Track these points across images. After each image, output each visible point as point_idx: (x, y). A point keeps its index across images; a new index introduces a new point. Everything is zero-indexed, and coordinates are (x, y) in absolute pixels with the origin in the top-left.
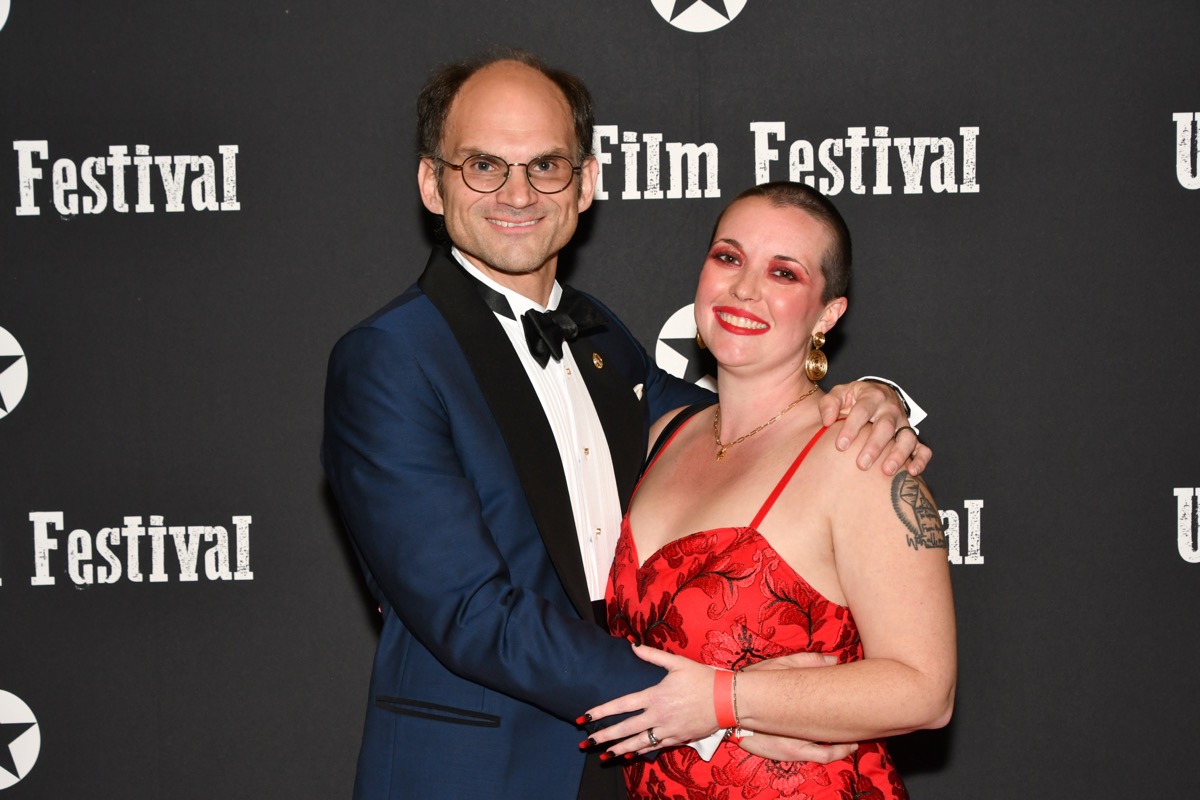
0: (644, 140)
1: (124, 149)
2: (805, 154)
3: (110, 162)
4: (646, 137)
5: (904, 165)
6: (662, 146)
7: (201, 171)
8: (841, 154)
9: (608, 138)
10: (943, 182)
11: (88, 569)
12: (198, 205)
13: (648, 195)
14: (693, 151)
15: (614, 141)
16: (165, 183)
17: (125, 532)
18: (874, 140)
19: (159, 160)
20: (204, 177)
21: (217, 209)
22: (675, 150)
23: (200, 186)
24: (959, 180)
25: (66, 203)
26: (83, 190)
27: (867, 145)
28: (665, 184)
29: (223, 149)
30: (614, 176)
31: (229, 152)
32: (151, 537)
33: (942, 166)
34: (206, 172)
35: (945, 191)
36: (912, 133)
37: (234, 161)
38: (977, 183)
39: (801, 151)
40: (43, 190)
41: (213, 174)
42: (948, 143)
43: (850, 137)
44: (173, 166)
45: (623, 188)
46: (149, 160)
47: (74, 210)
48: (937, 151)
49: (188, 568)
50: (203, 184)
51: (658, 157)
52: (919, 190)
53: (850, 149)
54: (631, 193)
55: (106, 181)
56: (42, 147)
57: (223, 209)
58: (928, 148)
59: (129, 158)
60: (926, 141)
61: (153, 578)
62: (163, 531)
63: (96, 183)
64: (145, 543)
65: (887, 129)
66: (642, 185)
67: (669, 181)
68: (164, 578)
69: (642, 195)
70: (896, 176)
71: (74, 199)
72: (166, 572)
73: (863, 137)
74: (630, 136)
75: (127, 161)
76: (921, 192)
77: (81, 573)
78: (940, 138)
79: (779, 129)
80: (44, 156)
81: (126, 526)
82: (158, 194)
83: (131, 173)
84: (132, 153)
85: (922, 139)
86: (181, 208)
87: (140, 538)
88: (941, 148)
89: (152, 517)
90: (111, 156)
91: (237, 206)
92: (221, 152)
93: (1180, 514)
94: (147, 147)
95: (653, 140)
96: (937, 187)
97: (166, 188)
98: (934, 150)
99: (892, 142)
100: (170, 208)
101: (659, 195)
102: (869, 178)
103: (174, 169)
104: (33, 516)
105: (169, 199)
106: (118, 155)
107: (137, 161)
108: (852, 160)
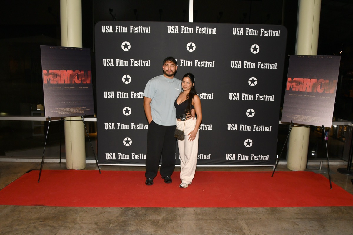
2: (199, 63)
4: (186, 61)
8: (203, 63)
9: (182, 61)
11: (136, 97)
12: (146, 65)
14: (190, 62)
18: (205, 62)
21: (148, 66)
22: (188, 62)
26: (136, 63)
30: (183, 64)
31: (149, 61)
33: (211, 64)
40: (133, 63)
41: (148, 63)
42: (212, 62)
47: (136, 65)
55: (138, 63)
56: (133, 60)
65: (207, 61)
70: (207, 65)
74: (184, 61)
76: (209, 67)
79: (197, 61)
81: (139, 93)
82: (143, 64)
83: (141, 62)
91: (150, 65)
93: (230, 95)
94: (142, 60)
102: (205, 65)
103: (144, 62)
104: (131, 92)
106: (140, 60)
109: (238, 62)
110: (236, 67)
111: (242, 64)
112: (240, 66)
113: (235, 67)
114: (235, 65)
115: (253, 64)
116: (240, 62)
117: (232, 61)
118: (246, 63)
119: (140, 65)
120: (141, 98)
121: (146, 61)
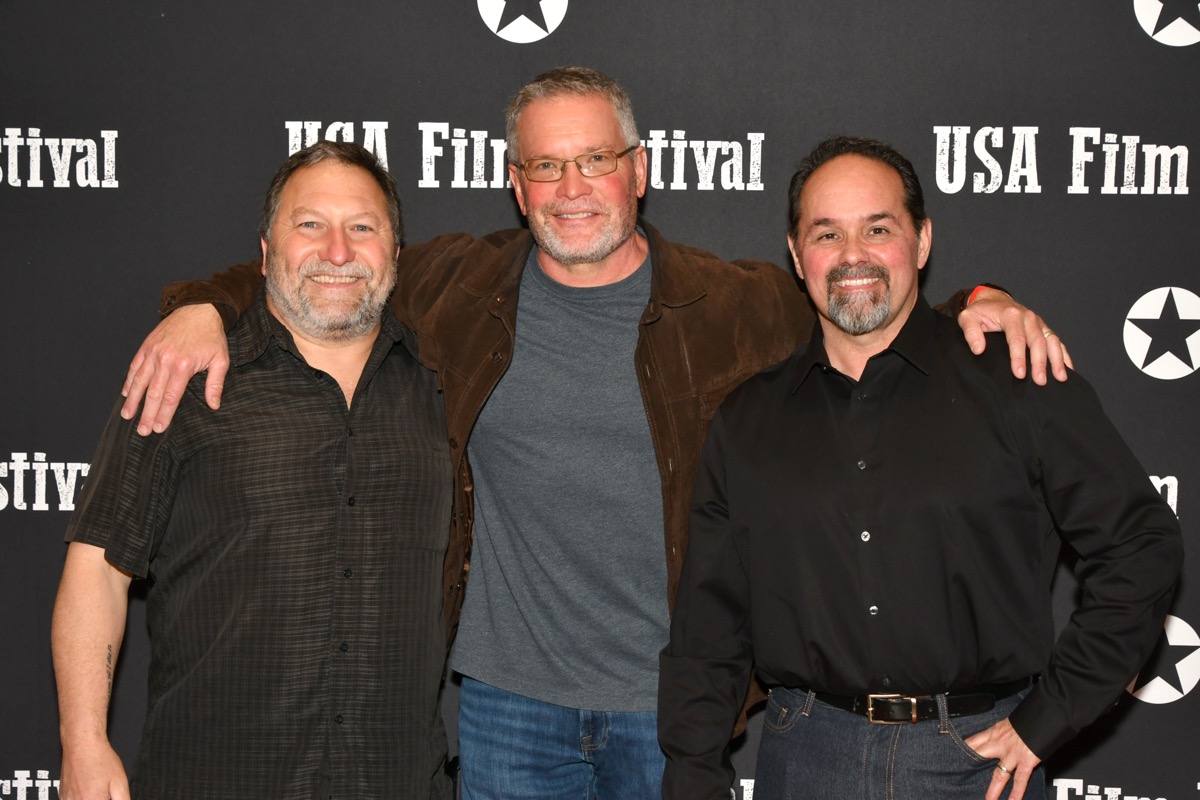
0: (472, 136)
1: (18, 131)
3: (6, 142)
4: (474, 134)
5: (698, 165)
6: (487, 142)
7: (85, 153)
9: (440, 134)
12: (82, 182)
13: (474, 184)
15: (445, 136)
17: (12, 466)
18: (673, 142)
19: (49, 142)
20: (88, 158)
21: (98, 186)
23: (84, 166)
24: (746, 179)
27: (667, 146)
28: (489, 175)
29: (104, 134)
30: (444, 167)
31: (110, 136)
32: (35, 471)
33: (732, 166)
34: (89, 154)
35: (733, 188)
36: (706, 137)
37: (113, 144)
38: (761, 182)
41: (95, 156)
42: (737, 146)
43: (651, 139)
44: (60, 148)
45: (452, 177)
46: (40, 142)
48: (727, 153)
49: (66, 499)
50: (86, 164)
51: (483, 151)
52: (711, 187)
54: (459, 182)
57: (103, 186)
58: (719, 150)
61: (36, 507)
62: (46, 466)
64: (29, 476)
65: (684, 132)
66: (469, 176)
67: (493, 173)
68: (45, 507)
69: (469, 184)
70: (691, 174)
72: (47, 502)
74: (460, 132)
75: (21, 142)
78: (730, 142)
81: (13, 461)
82: (47, 172)
83: (24, 152)
84: (25, 135)
86: (67, 184)
87: (25, 471)
88: (731, 150)
89: (36, 454)
90: (7, 137)
91: (115, 184)
92: (102, 136)
94: (38, 130)
95: (480, 136)
96: (726, 185)
97: (54, 167)
98: (725, 152)
100: (57, 184)
101: (484, 185)
103: (62, 150)
105: (56, 176)
106: (13, 137)
107: (29, 142)
109: (1009, 139)
110: (992, 188)
111: (1053, 158)
112: (1025, 175)
113: (978, 186)
114: (974, 165)
115: (1166, 152)
116: (1026, 136)
117: (942, 132)
118: (1088, 141)
119: (19, 185)
120: (30, 506)
121: (74, 140)
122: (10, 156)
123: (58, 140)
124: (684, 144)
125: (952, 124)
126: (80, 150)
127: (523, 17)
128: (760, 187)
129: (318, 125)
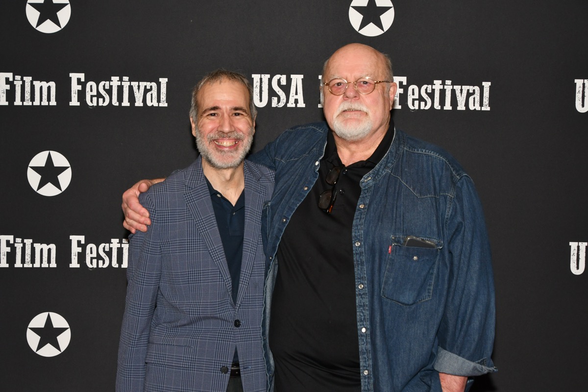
1: (118, 78)
2: (415, 91)
3: (112, 83)
5: (457, 98)
7: (151, 89)
8: (431, 92)
10: (474, 106)
11: (95, 261)
12: (149, 104)
16: (135, 94)
17: (111, 245)
18: (445, 86)
19: (133, 83)
20: (152, 92)
21: (157, 106)
23: (150, 96)
24: (481, 105)
25: (92, 101)
26: (99, 95)
27: (442, 88)
29: (161, 80)
31: (164, 81)
32: (123, 248)
33: (474, 98)
34: (153, 89)
35: (475, 109)
37: (165, 85)
38: (489, 106)
39: (413, 90)
40: (82, 95)
41: (156, 90)
42: (477, 88)
43: (435, 85)
44: (139, 86)
46: (128, 83)
47: (95, 104)
48: (472, 92)
50: (152, 94)
52: (464, 108)
53: (434, 89)
55: (109, 92)
56: (82, 76)
57: (160, 106)
58: (468, 90)
59: (120, 82)
60: (468, 87)
61: (123, 266)
62: (128, 246)
63: (105, 92)
64: (120, 251)
65: (451, 81)
68: (127, 266)
71: (95, 99)
73: (440, 85)
75: (119, 83)
76: (464, 109)
77: (91, 263)
78: (474, 86)
79: (404, 80)
80: (83, 80)
82: (132, 98)
83: (120, 89)
84: (121, 80)
85: (466, 86)
86: (141, 105)
87: (118, 248)
88: (474, 90)
89: (123, 240)
90: (112, 81)
91: (166, 105)
93: (572, 254)
94: (128, 78)
96: (471, 107)
97: (135, 96)
99: (453, 87)
100: (137, 104)
102: (442, 102)
103: (139, 88)
104: (71, 237)
105: (136, 100)
106: (115, 81)
107: (123, 83)
108: (435, 94)
119: (118, 105)
120: (120, 266)
121: (146, 83)
122: (113, 91)
123: (137, 83)
124: (451, 87)
125: (584, 79)
126: (148, 88)
127: (371, 24)
128: (488, 109)
129: (268, 76)
